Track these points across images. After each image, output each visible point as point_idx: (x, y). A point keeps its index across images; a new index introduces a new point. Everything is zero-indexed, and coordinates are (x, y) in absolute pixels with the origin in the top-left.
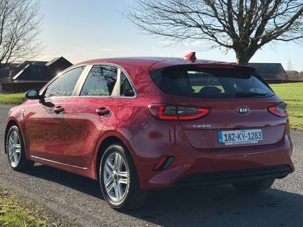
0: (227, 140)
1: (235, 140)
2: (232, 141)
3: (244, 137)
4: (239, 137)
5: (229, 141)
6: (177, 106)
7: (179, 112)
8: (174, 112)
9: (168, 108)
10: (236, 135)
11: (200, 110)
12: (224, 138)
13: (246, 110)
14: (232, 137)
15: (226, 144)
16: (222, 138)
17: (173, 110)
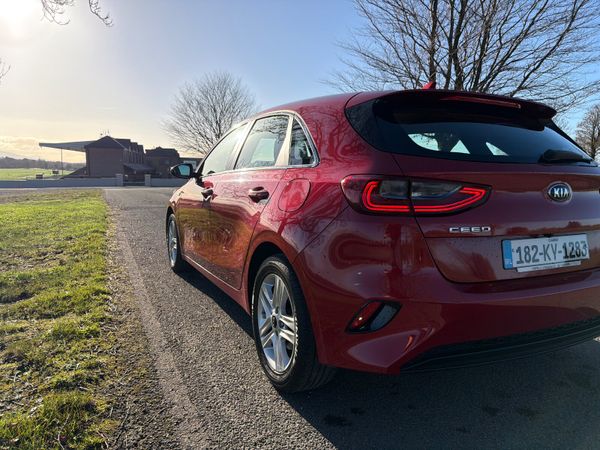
0: (521, 262)
1: (538, 260)
2: (531, 263)
3: (555, 253)
4: (545, 253)
5: (525, 264)
6: (409, 180)
7: (415, 195)
8: (401, 195)
9: (386, 185)
10: (541, 250)
11: (467, 190)
12: (516, 256)
13: (566, 192)
14: (532, 253)
15: (520, 270)
16: (511, 257)
17: (398, 189)
